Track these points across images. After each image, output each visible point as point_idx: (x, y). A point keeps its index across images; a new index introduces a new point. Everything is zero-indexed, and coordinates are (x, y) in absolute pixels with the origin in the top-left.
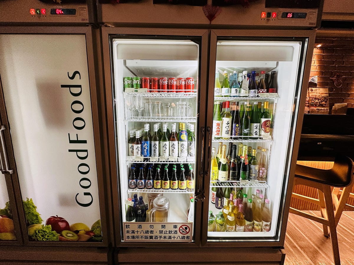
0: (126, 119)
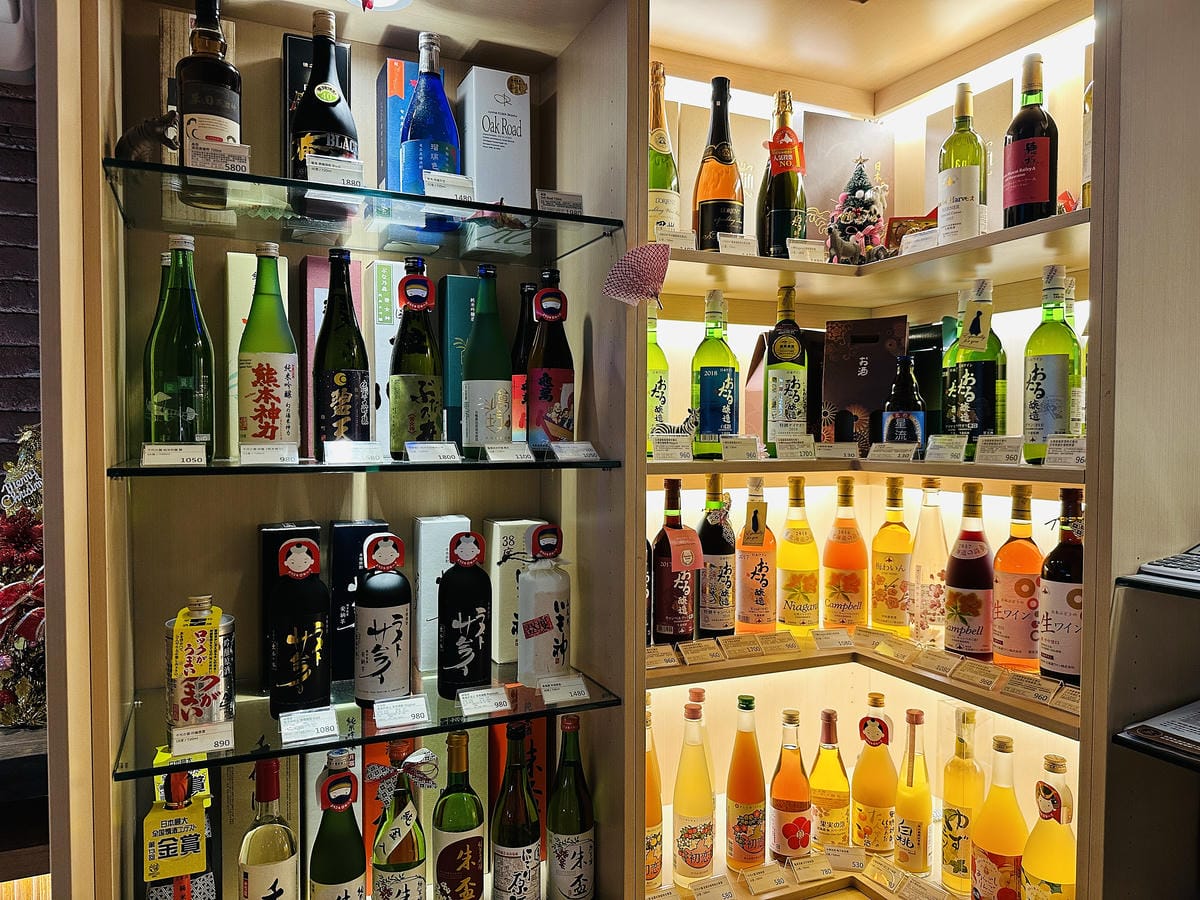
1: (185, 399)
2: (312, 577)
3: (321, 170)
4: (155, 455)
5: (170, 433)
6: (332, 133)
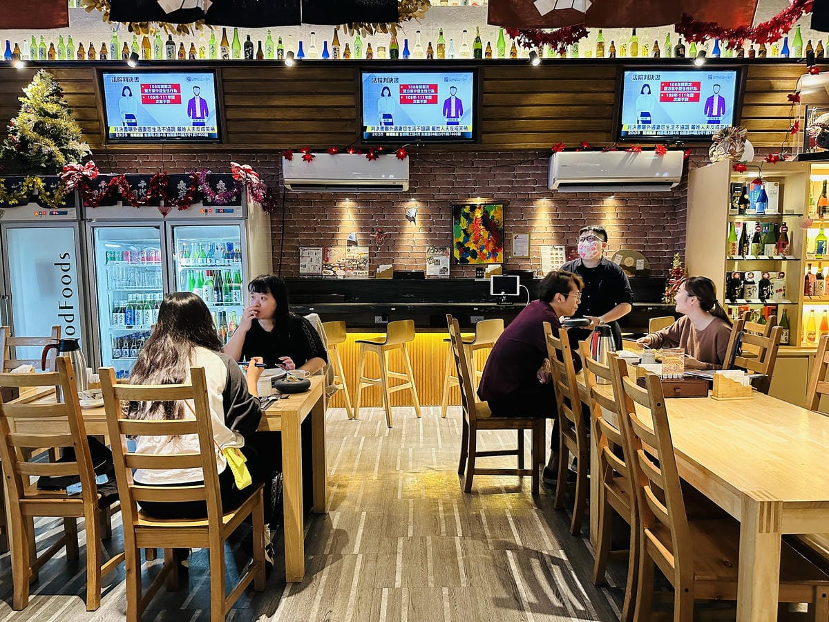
0: (110, 288)
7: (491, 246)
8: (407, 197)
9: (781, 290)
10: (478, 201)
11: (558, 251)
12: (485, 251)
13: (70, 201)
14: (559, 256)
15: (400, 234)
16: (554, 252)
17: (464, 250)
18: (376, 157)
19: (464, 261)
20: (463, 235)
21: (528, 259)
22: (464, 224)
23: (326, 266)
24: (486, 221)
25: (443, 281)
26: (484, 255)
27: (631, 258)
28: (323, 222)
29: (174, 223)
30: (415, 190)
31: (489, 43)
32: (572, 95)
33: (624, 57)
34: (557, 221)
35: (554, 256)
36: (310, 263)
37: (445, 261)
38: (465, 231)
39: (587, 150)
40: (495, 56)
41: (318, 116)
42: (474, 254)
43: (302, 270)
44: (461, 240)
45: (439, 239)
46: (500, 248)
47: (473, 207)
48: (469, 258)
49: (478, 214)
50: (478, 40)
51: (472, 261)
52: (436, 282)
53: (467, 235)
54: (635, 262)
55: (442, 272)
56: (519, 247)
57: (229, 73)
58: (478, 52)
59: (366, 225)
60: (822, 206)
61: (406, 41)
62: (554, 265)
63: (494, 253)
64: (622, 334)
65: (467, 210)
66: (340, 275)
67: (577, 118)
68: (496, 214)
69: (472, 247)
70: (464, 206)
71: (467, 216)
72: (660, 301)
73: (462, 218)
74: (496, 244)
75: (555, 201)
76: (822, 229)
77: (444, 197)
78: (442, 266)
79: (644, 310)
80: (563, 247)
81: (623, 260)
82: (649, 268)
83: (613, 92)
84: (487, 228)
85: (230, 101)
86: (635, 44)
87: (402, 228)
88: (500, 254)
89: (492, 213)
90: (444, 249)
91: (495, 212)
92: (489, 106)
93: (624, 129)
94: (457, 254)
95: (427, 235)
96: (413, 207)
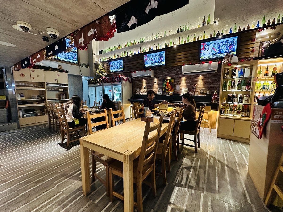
1: (225, 88)
2: (231, 96)
3: (234, 77)
4: (224, 90)
5: (224, 89)
6: (234, 75)
7: (171, 88)
8: (154, 78)
9: (246, 100)
10: (168, 78)
11: (186, 89)
12: (169, 89)
13: (102, 82)
14: (186, 90)
15: (153, 86)
16: (185, 89)
17: (165, 89)
18: (146, 71)
19: (165, 91)
20: (165, 86)
21: (180, 91)
22: (165, 83)
23: (140, 92)
24: (170, 82)
25: (160, 95)
26: (169, 90)
27: (205, 91)
28: (140, 84)
29: (113, 85)
30: (155, 77)
31: (168, 44)
32: (187, 52)
33: (201, 40)
34: (187, 82)
35: (185, 90)
36: (137, 92)
37: (161, 91)
38: (165, 85)
39: (191, 64)
40: (169, 46)
41: (137, 64)
42: (167, 90)
43: (136, 93)
44: (165, 87)
45: (160, 87)
46: (173, 88)
47: (167, 80)
48: (166, 91)
49: (168, 81)
50: (166, 44)
51: (167, 91)
52: (159, 96)
53: (166, 86)
54: (207, 92)
55: (160, 94)
56: (177, 88)
57: (124, 59)
58: (166, 46)
59: (147, 85)
60: (266, 73)
61: (152, 47)
62: (184, 92)
63: (171, 90)
64: (197, 110)
65: (166, 80)
66: (142, 94)
67: (188, 57)
68: (172, 81)
69: (167, 88)
70: (165, 80)
71: (166, 82)
72: (210, 102)
73: (165, 82)
74: (172, 88)
75: (186, 77)
76: (265, 81)
77: (161, 78)
78: (160, 92)
79: (202, 104)
80: (187, 88)
81: (203, 91)
82: (211, 93)
83: (198, 49)
84: (170, 84)
85: (125, 64)
86: (204, 36)
87: (154, 85)
88: (173, 90)
89: (171, 81)
90: (161, 89)
91: (172, 80)
92: (168, 58)
93: (201, 58)
94: (164, 90)
95: (158, 86)
96: (156, 80)
